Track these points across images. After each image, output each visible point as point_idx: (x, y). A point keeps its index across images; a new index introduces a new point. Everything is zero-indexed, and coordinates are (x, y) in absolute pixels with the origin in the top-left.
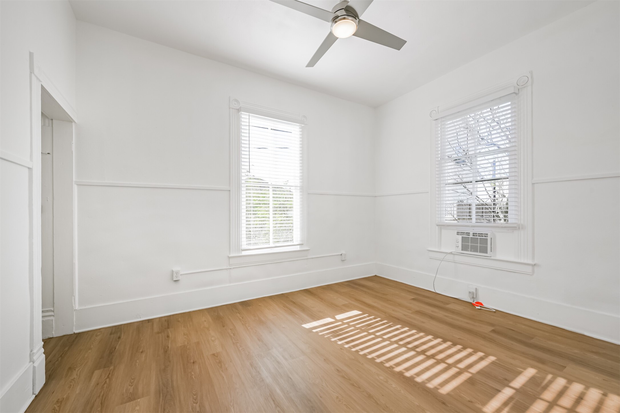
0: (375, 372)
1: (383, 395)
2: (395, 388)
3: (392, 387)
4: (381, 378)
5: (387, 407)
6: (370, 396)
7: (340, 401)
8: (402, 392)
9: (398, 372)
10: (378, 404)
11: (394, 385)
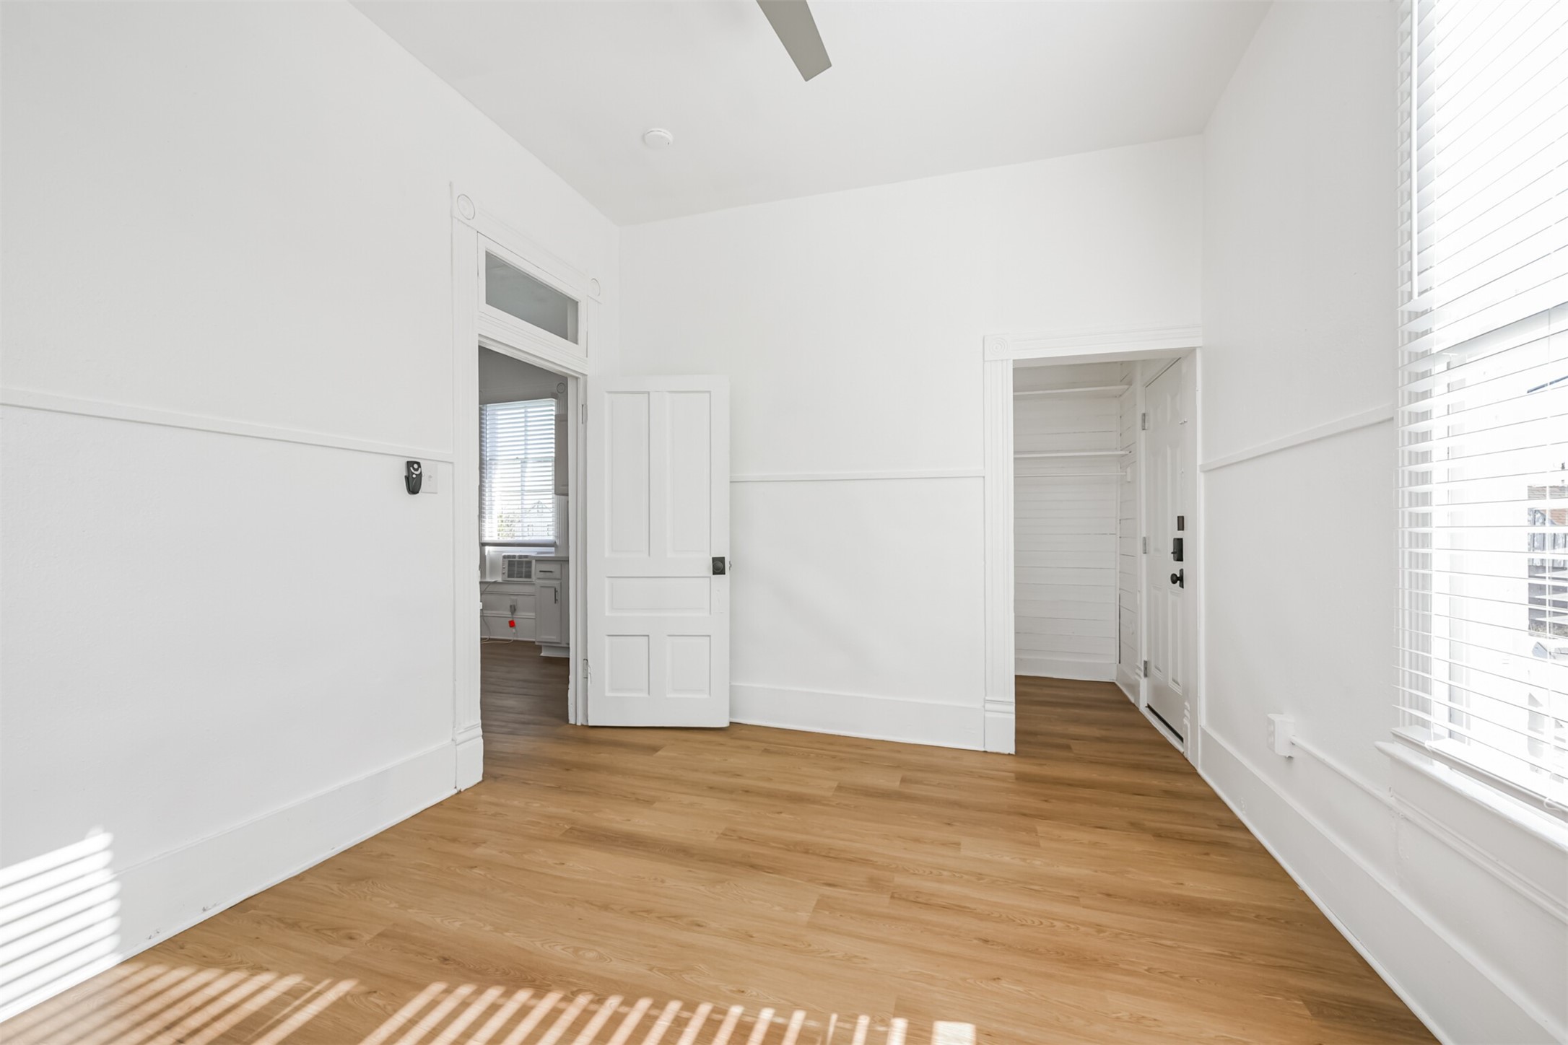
0: (611, 960)
1: (580, 919)
2: (555, 946)
3: (563, 945)
4: (591, 955)
5: (569, 905)
6: (606, 907)
7: (656, 879)
8: (538, 944)
9: (549, 991)
10: (587, 902)
11: (557, 951)
